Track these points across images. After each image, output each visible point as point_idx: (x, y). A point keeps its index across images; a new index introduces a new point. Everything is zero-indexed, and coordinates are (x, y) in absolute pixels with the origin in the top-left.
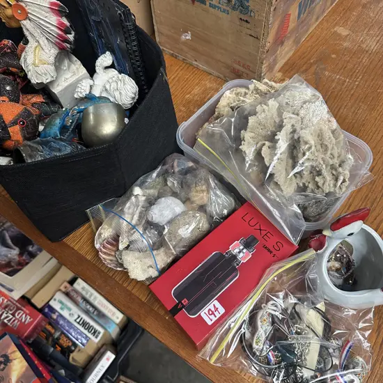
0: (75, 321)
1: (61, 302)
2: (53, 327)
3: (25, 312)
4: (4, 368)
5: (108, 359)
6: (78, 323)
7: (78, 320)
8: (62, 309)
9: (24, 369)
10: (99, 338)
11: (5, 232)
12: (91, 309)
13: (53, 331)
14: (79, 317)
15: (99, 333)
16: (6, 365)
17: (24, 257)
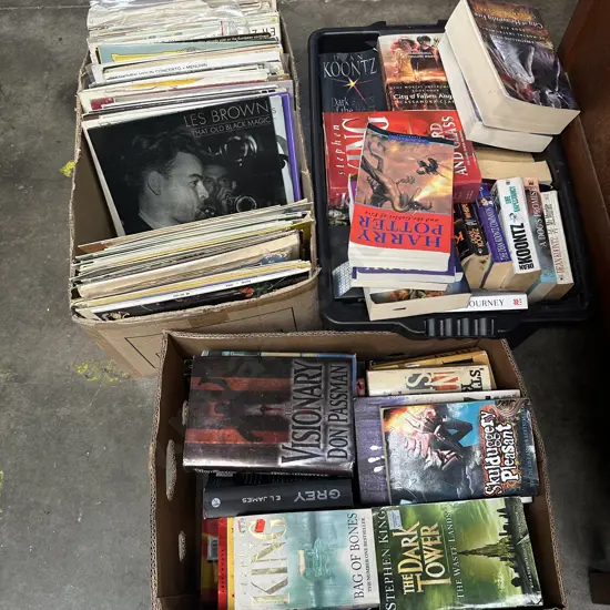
0: (512, 227)
1: (513, 192)
2: (471, 212)
3: (465, 160)
4: (423, 173)
5: (516, 302)
6: (514, 233)
7: (515, 229)
8: (507, 199)
9: (444, 194)
10: (524, 271)
11: (533, 49)
12: (541, 234)
13: (468, 216)
14: (522, 226)
15: (531, 266)
16: (427, 171)
17: (534, 93)
